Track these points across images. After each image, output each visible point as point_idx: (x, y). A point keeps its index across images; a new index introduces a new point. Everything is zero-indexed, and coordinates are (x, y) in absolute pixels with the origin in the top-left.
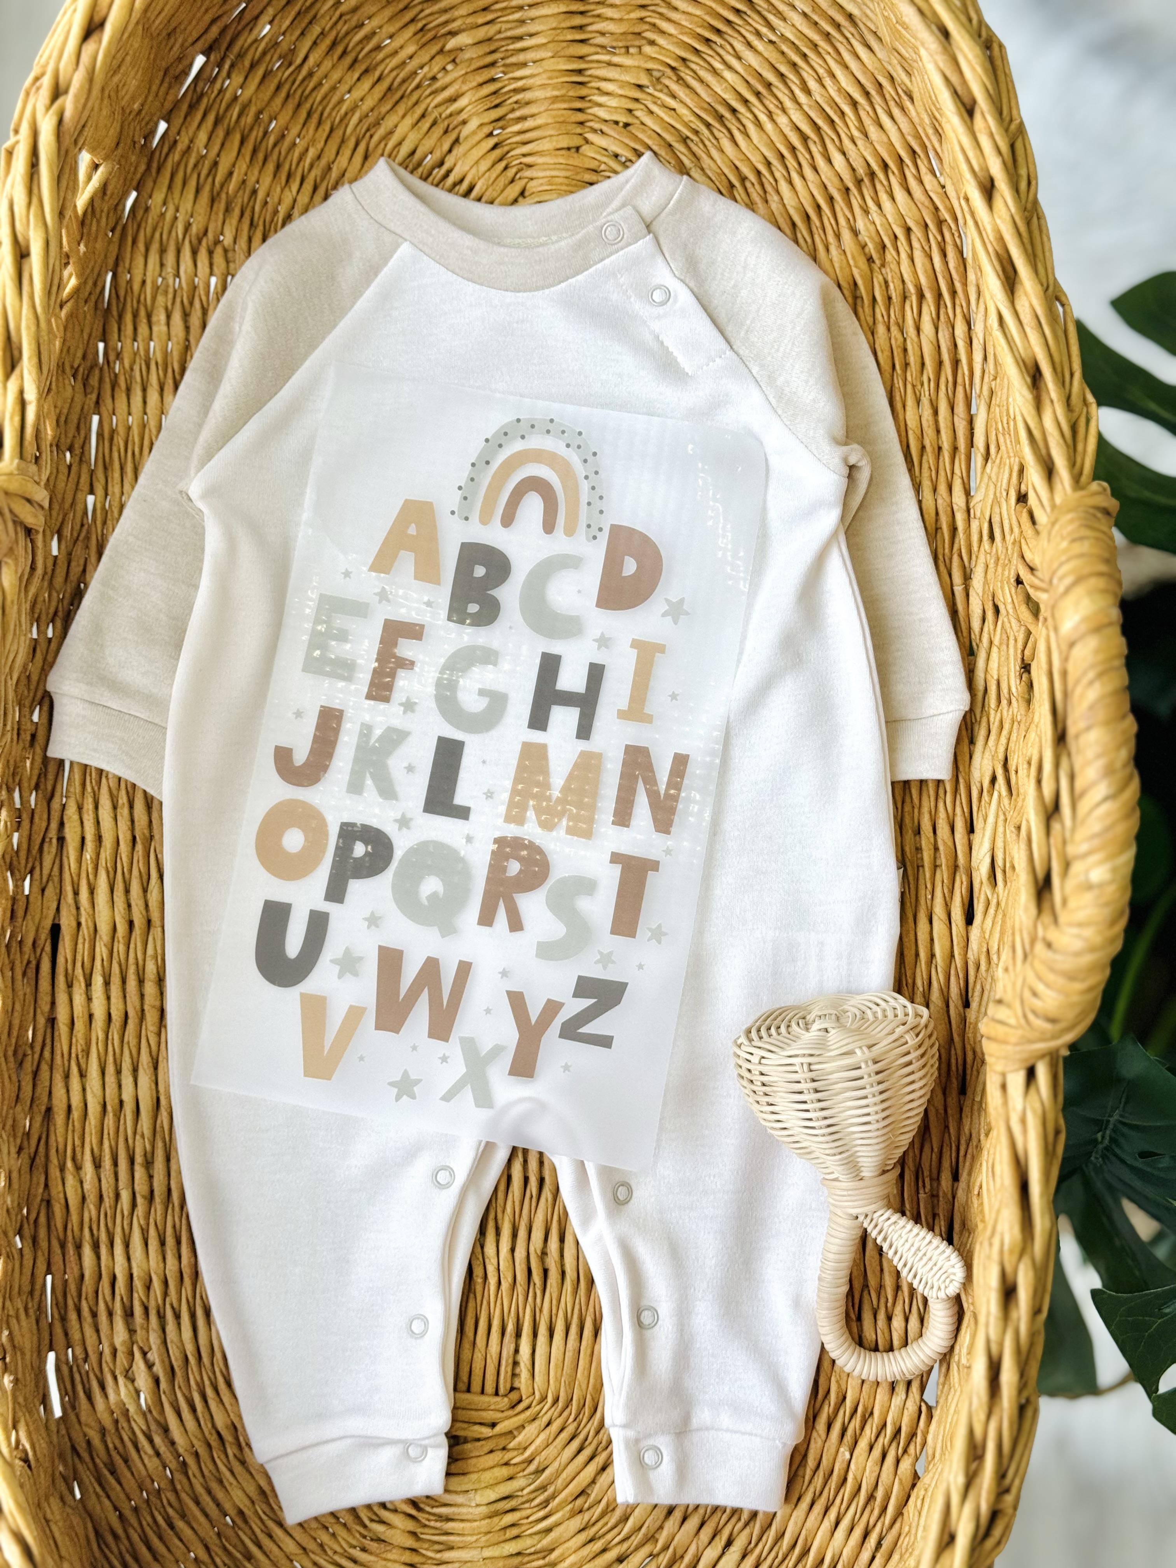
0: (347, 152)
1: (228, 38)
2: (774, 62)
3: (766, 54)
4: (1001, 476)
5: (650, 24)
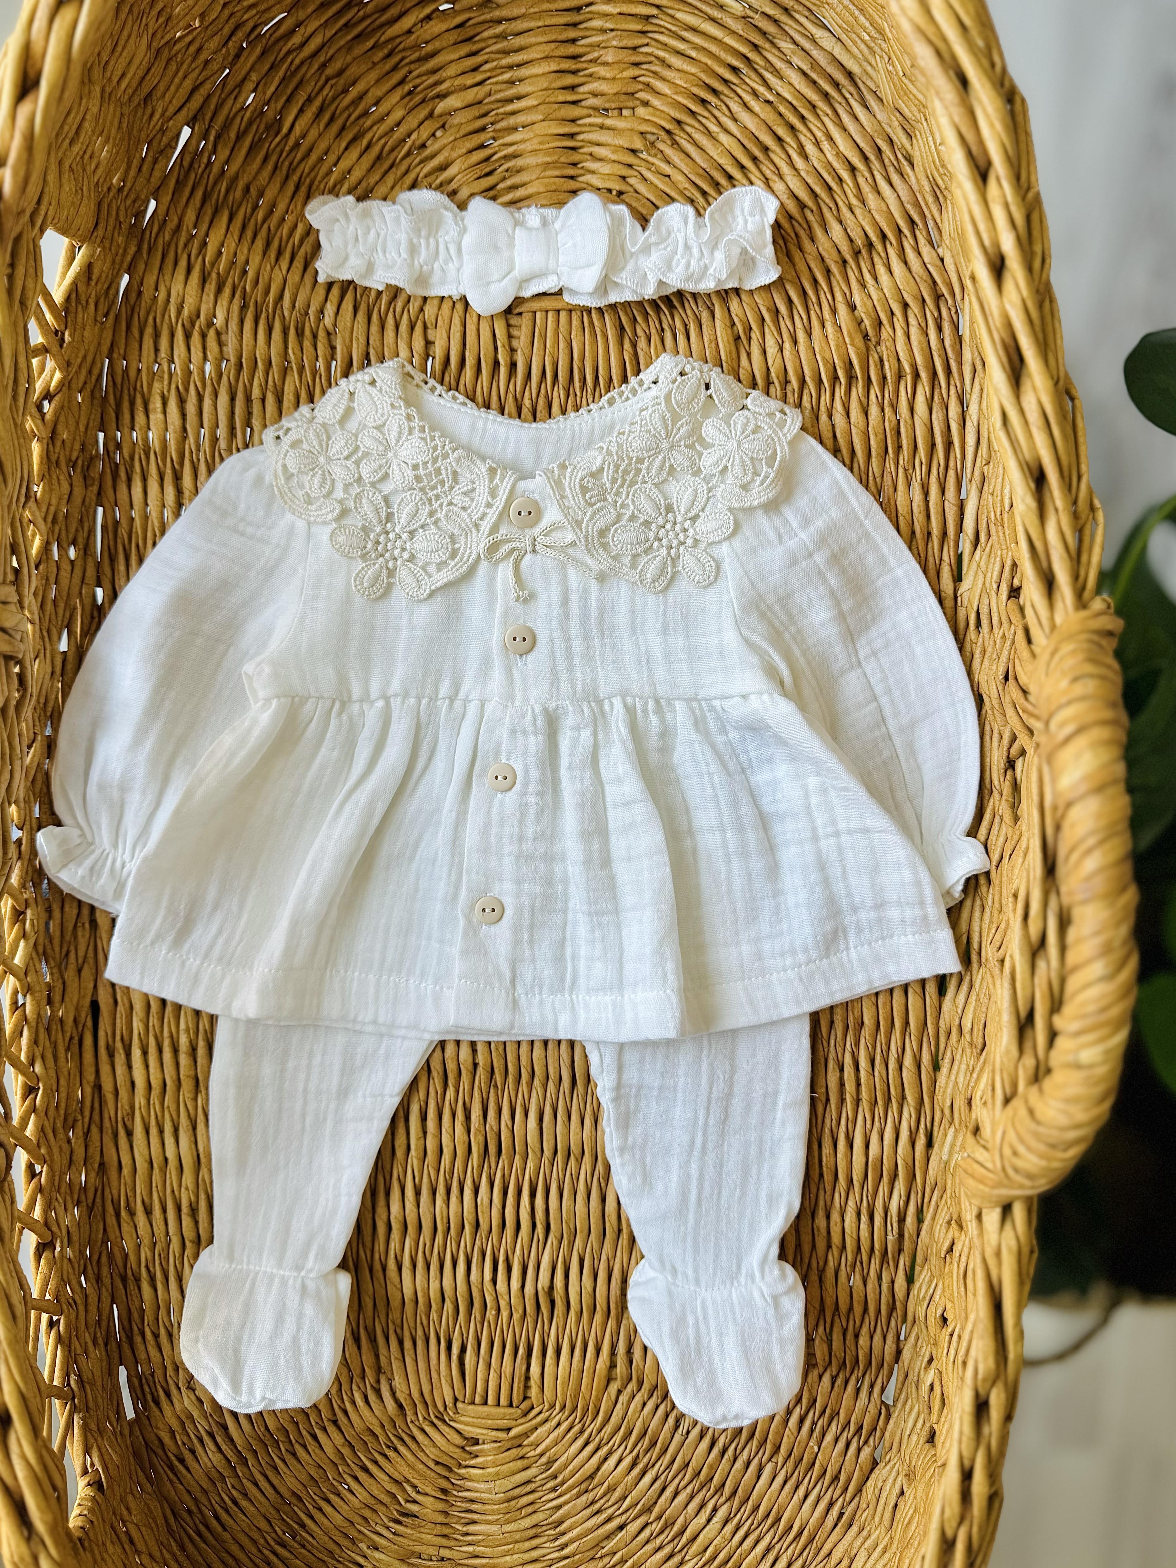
1: (212, 106)
2: (771, 124)
3: (763, 116)
4: (991, 566)
5: (644, 83)
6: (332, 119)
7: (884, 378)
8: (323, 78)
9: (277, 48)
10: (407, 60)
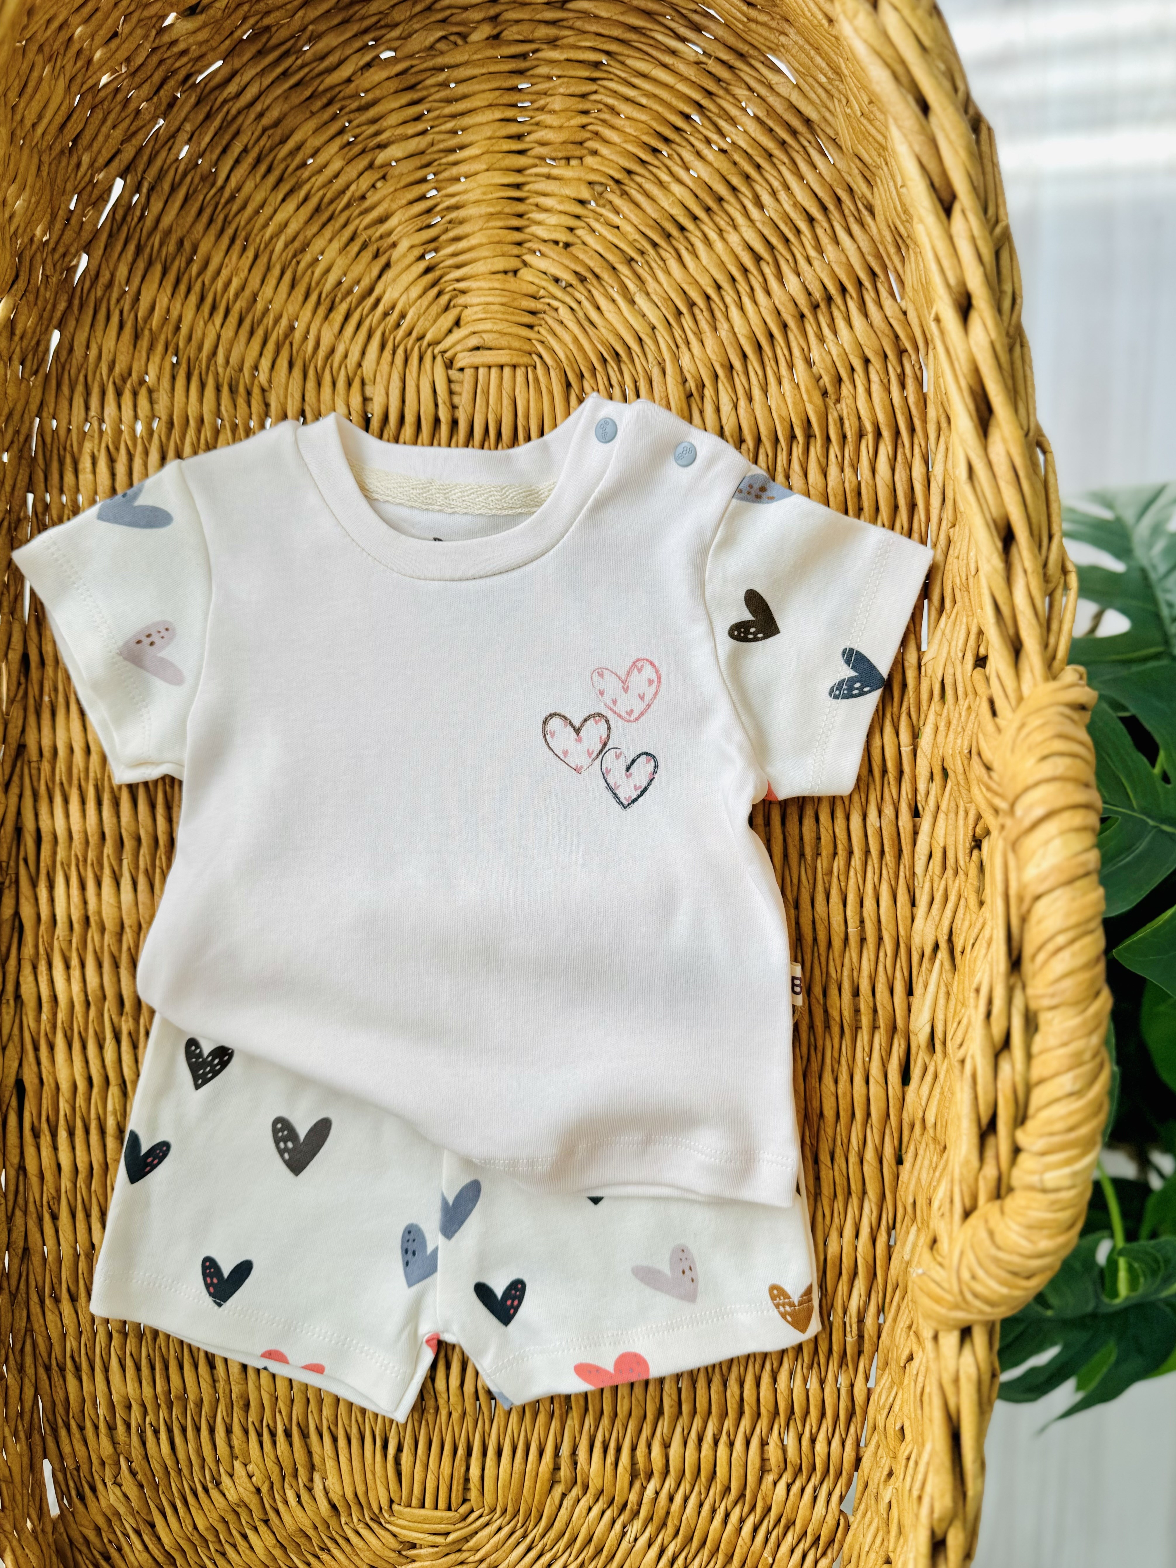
0: (272, 281)
1: (145, 158)
2: (725, 173)
3: (716, 165)
4: (956, 635)
5: (592, 132)
6: (269, 170)
7: (844, 437)
8: (260, 128)
9: (212, 97)
10: (347, 110)
